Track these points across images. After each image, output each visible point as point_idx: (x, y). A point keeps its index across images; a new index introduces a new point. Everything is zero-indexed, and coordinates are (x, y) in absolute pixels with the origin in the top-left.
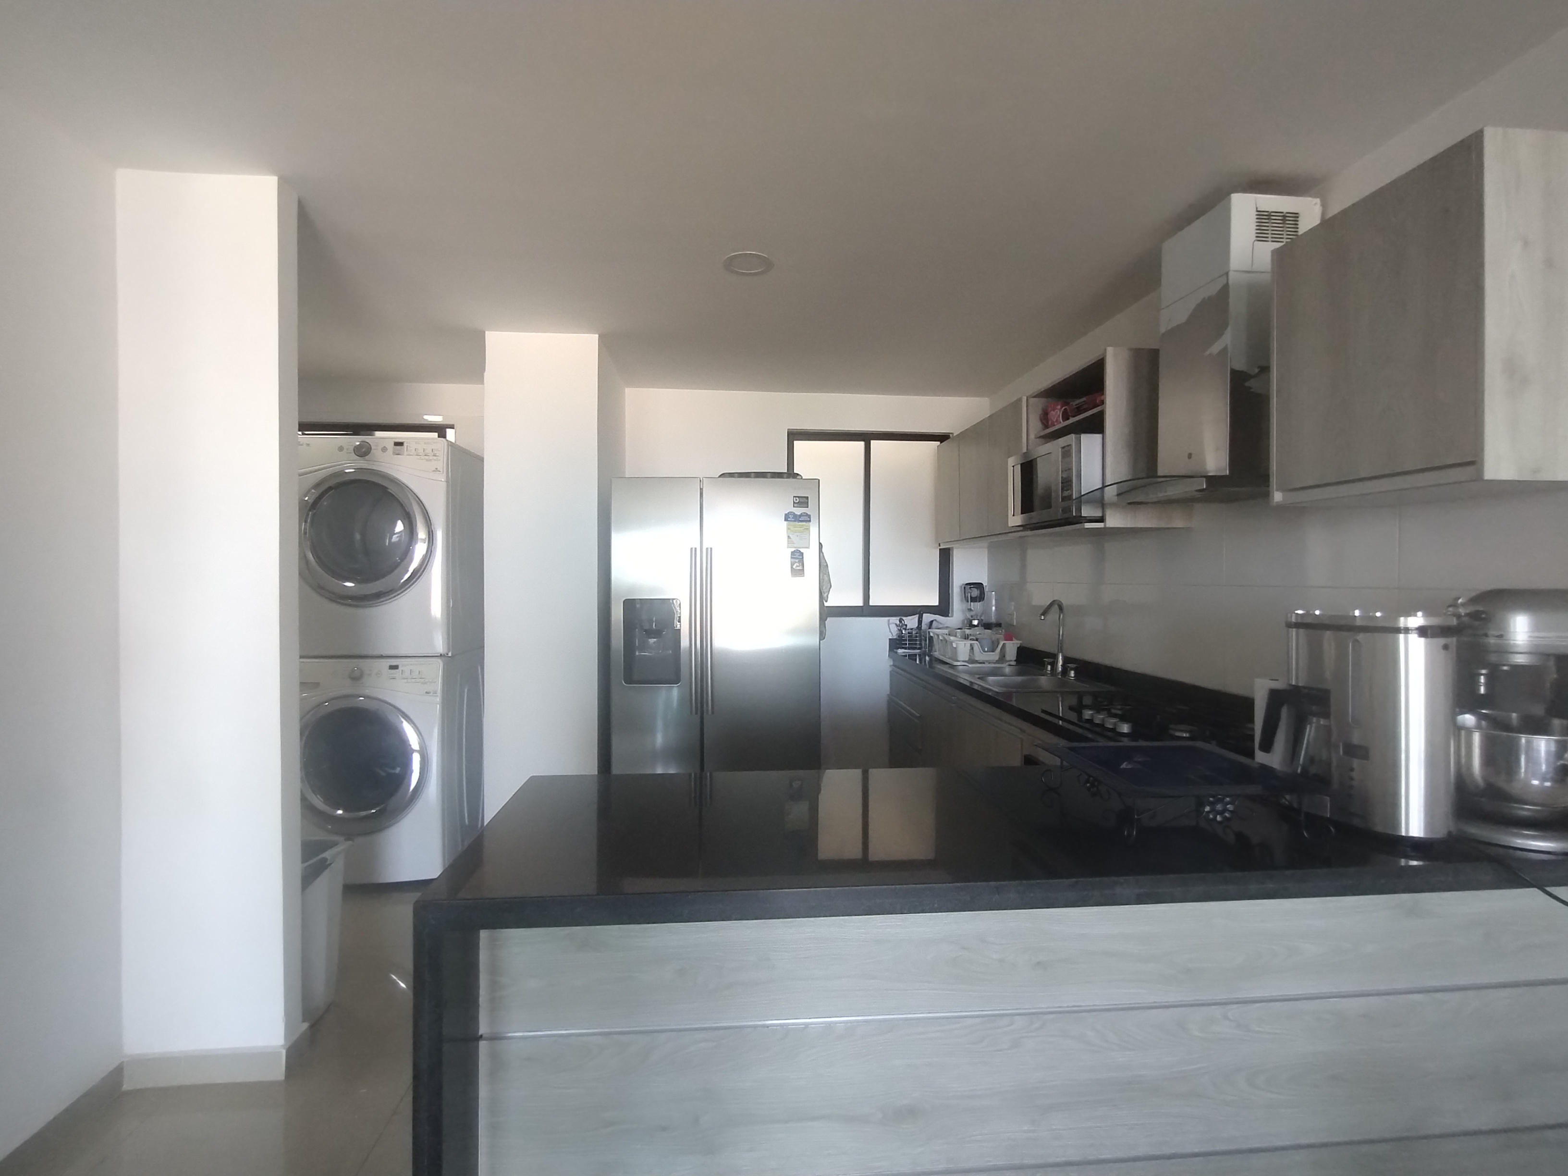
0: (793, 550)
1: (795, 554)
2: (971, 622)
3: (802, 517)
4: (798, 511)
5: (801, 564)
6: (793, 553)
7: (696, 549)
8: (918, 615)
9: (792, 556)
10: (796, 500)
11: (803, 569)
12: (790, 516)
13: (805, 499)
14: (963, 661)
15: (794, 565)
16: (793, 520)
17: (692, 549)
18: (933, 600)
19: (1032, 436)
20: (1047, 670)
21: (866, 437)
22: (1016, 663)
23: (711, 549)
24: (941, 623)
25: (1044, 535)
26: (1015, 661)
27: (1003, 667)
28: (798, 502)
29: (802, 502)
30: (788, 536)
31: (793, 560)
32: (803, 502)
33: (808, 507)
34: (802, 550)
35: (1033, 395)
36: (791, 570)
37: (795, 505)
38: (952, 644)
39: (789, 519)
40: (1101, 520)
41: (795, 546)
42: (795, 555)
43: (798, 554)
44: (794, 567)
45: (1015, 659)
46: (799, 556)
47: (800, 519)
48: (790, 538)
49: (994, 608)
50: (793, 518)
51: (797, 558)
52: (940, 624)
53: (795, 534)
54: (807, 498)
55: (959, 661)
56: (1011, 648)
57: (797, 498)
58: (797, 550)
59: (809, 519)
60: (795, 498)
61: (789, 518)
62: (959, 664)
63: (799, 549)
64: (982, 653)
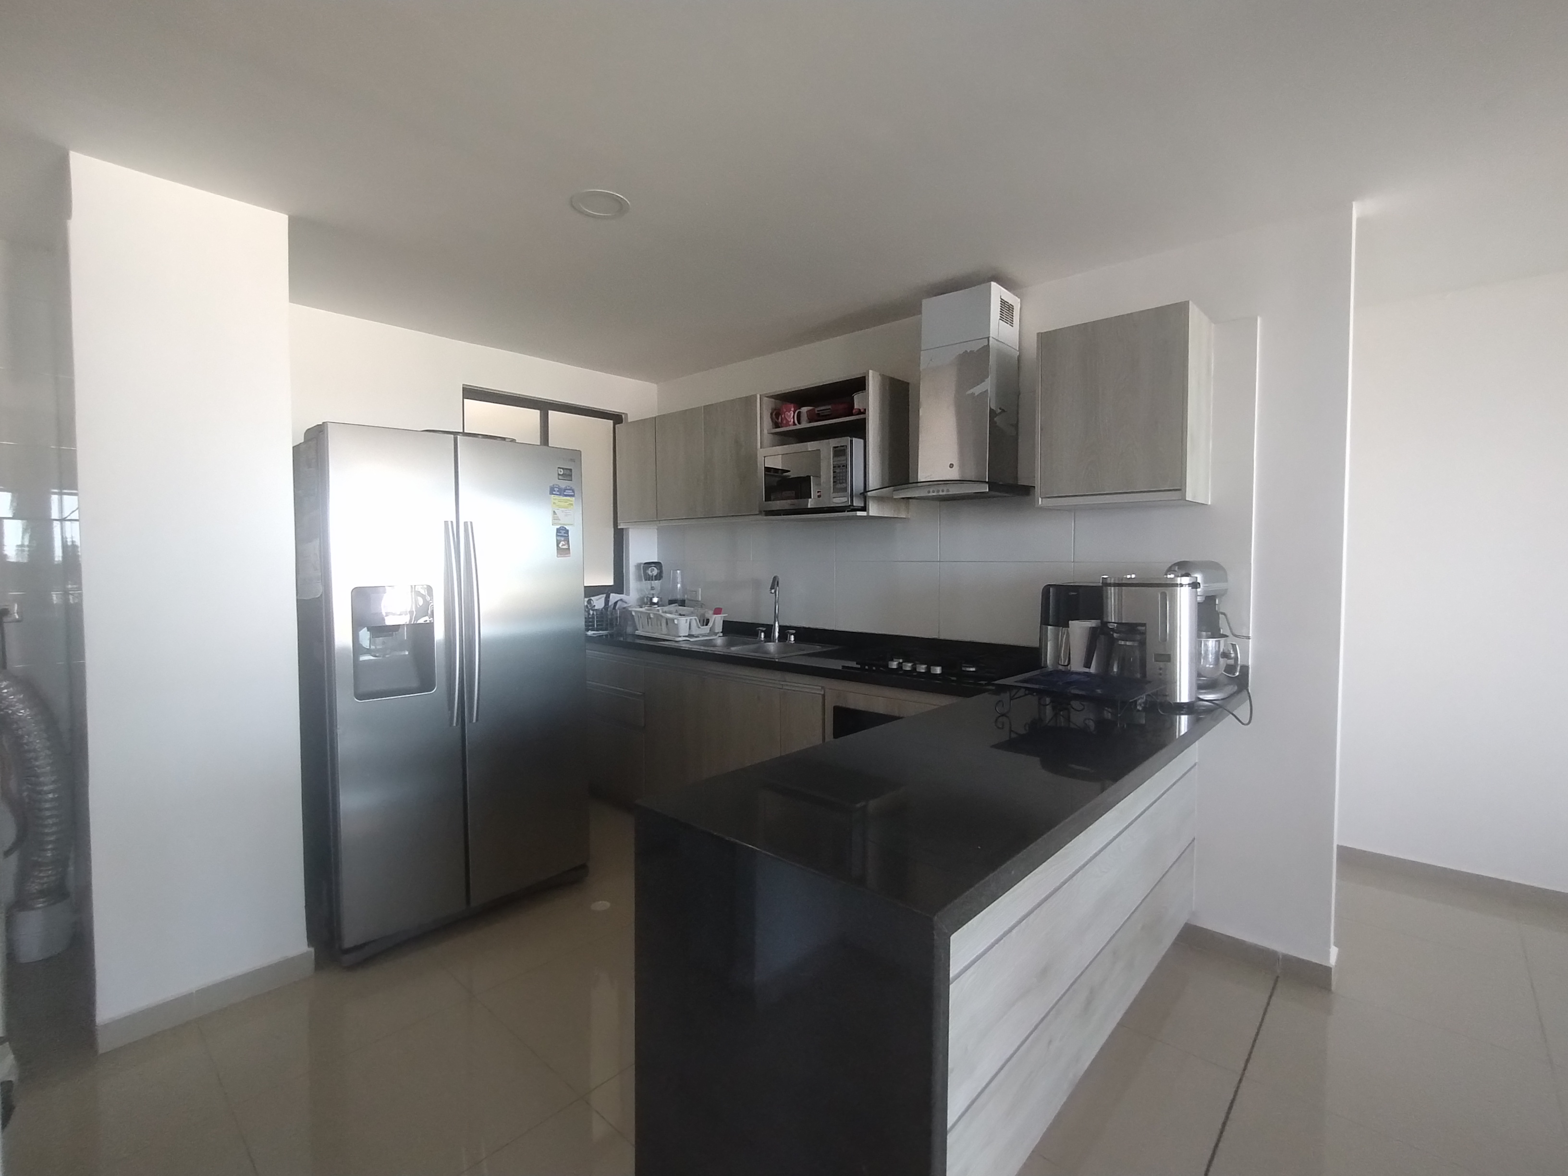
0: (558, 527)
1: (561, 531)
2: (651, 599)
3: (566, 491)
4: (563, 484)
5: (566, 542)
6: (558, 530)
7: (452, 522)
8: (605, 595)
9: (558, 534)
10: (561, 472)
11: (569, 549)
12: (555, 489)
13: (568, 471)
14: (684, 636)
15: (560, 543)
16: (558, 493)
17: (446, 522)
18: (610, 581)
19: (766, 431)
20: (761, 637)
21: (544, 407)
22: (723, 634)
23: (471, 523)
24: (626, 603)
25: (797, 520)
26: (722, 632)
27: (713, 639)
28: (562, 475)
29: (565, 474)
30: (554, 511)
31: (559, 538)
32: (567, 474)
33: (571, 480)
34: (567, 527)
35: (767, 396)
36: (557, 549)
37: (560, 477)
38: (674, 621)
39: (554, 493)
40: (864, 509)
41: (561, 522)
42: (560, 533)
43: (564, 531)
44: (560, 545)
45: (721, 631)
46: (565, 533)
47: (565, 493)
48: (556, 514)
49: (679, 585)
50: (558, 491)
51: (562, 536)
52: (624, 603)
53: (561, 509)
54: (571, 470)
55: (680, 637)
56: (717, 621)
57: (562, 470)
58: (563, 527)
59: (573, 494)
60: (559, 469)
61: (555, 491)
62: (680, 639)
63: (565, 526)
64: (699, 628)
